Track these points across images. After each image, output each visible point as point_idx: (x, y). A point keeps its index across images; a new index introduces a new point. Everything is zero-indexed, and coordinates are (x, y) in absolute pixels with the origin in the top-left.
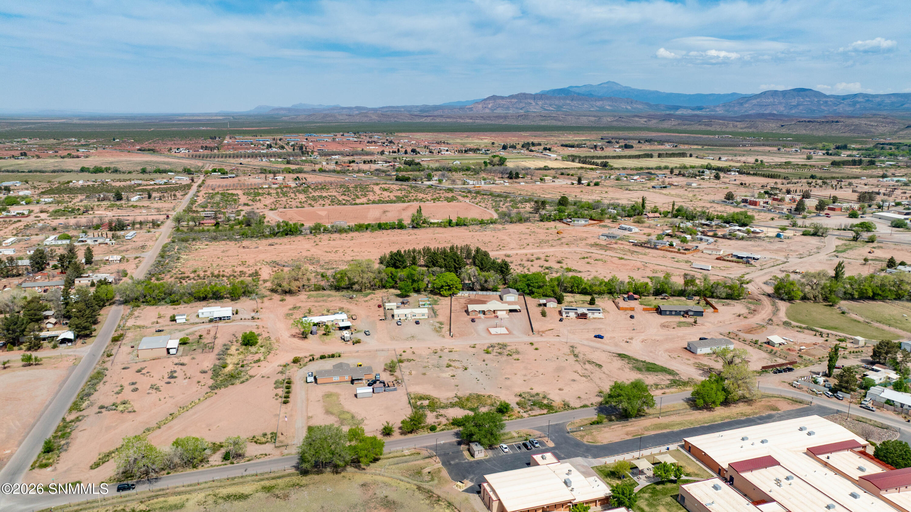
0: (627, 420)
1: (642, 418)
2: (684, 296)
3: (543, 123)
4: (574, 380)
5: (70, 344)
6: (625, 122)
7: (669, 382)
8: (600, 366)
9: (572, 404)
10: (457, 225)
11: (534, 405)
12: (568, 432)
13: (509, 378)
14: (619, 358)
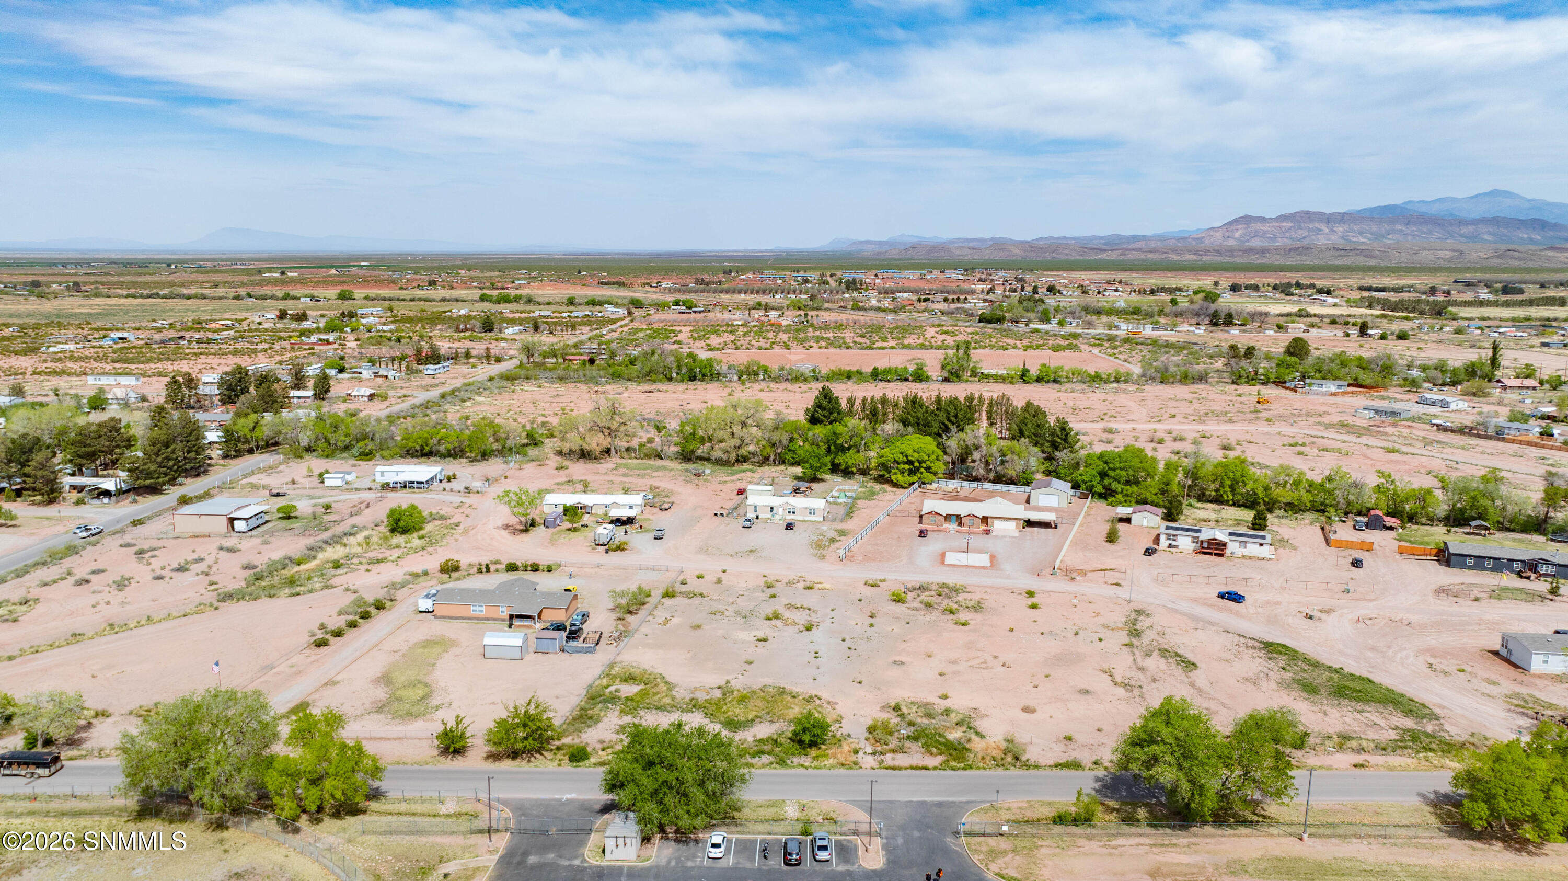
0: (1183, 828)
1: (1243, 830)
2: (1543, 533)
3: (1338, 262)
4: (1086, 692)
5: (106, 500)
6: (1519, 259)
7: (1393, 735)
8: (1190, 665)
9: (1030, 755)
10: (1039, 380)
11: (915, 739)
12: (957, 834)
13: (902, 663)
14: (1262, 653)
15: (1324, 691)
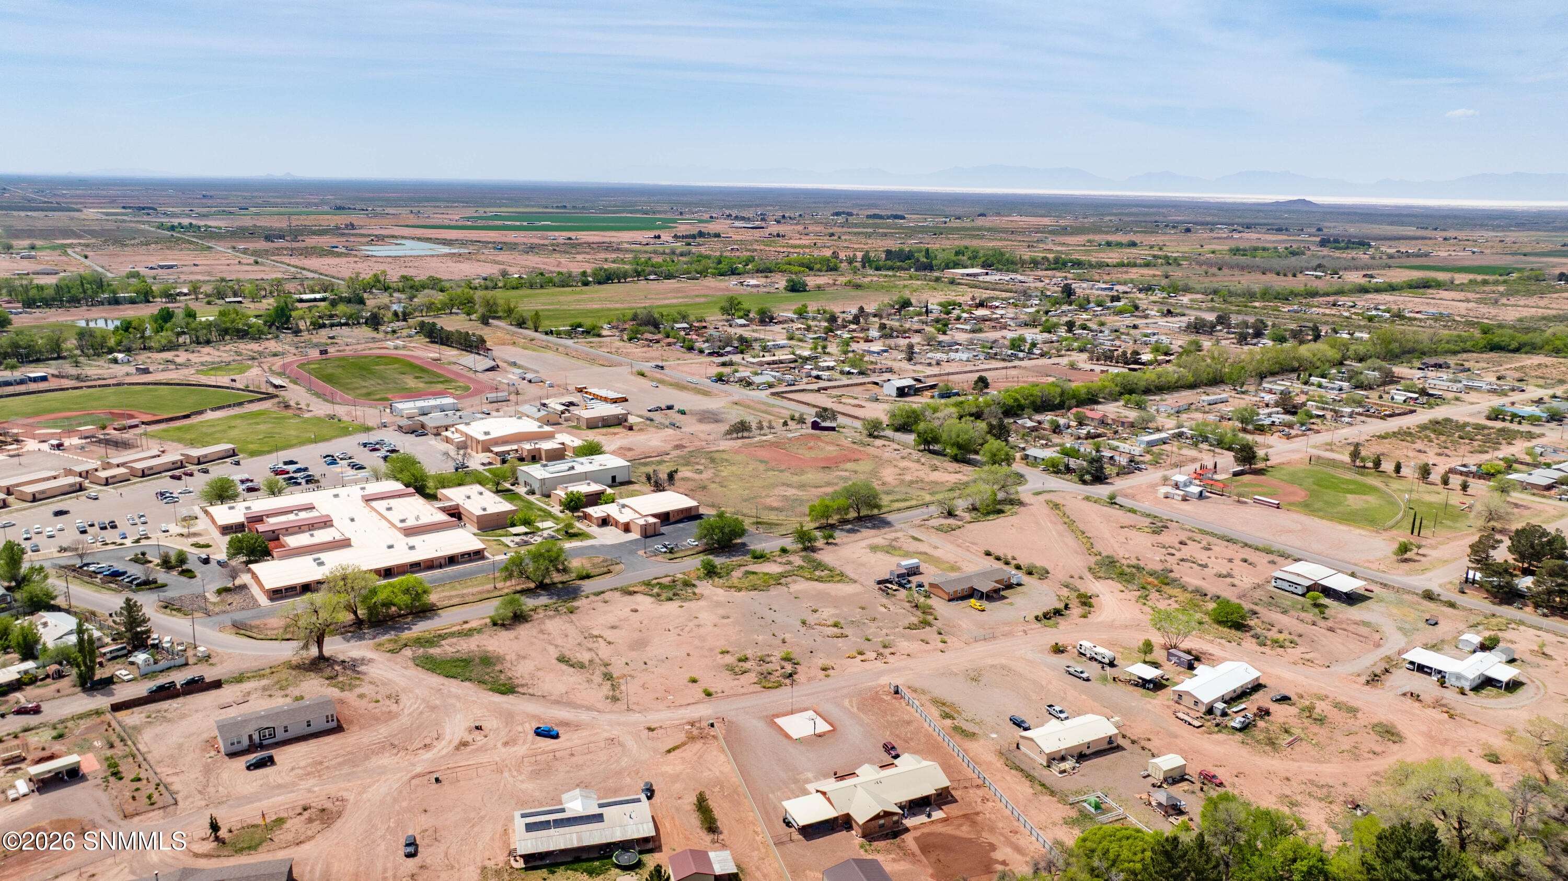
4: (613, 627)
8: (562, 659)
13: (723, 617)
14: (516, 682)
15: (477, 660)
